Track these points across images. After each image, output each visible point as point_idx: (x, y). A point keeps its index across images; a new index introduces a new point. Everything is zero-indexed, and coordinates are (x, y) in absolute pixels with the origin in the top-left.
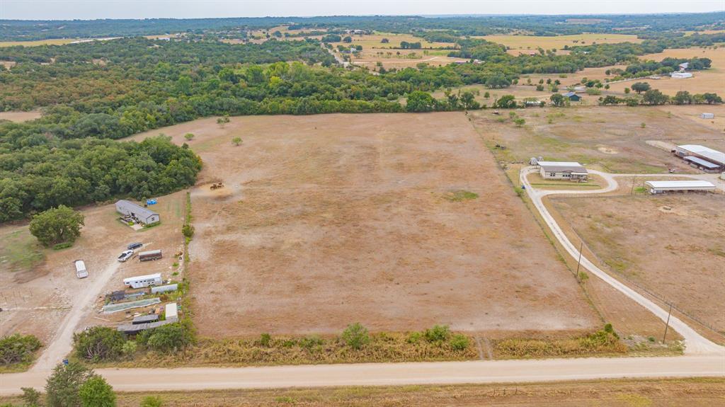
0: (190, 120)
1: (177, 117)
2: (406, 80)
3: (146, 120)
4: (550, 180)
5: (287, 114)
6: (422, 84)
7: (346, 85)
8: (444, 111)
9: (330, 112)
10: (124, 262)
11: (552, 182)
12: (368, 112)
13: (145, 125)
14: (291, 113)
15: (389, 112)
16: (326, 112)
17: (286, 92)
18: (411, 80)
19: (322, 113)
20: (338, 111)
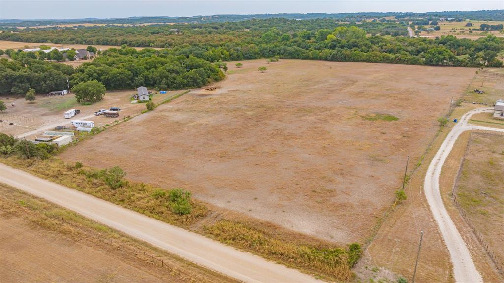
0: (256, 58)
1: (246, 55)
2: (444, 43)
3: (223, 54)
4: (499, 119)
5: (323, 60)
6: (461, 48)
7: (384, 43)
8: (460, 66)
9: (358, 61)
10: (97, 115)
11: (498, 122)
12: (388, 63)
13: (221, 57)
14: (326, 59)
15: (407, 64)
16: (354, 61)
17: (335, 46)
18: (449, 43)
19: (350, 61)
20: (364, 61)
